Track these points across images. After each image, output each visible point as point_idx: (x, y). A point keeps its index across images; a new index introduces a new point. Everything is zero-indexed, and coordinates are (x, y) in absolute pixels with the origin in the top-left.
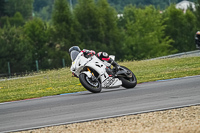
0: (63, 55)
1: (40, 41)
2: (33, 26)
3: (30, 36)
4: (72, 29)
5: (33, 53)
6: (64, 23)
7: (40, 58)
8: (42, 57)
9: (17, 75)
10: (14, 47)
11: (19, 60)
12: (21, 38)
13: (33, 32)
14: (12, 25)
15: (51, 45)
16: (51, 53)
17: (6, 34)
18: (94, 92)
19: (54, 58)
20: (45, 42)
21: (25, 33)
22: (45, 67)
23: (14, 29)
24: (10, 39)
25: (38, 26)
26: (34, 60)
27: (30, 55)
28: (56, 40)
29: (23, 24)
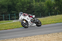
0: (57, 11)
1: (50, 7)
2: (48, 2)
3: (47, 5)
4: (60, 3)
5: (48, 10)
6: (58, 1)
7: (50, 12)
8: (51, 11)
9: (43, 17)
10: (42, 8)
11: (44, 12)
12: (44, 6)
13: (48, 4)
14: (42, 2)
15: (54, 8)
16: (54, 10)
17: (40, 4)
18: (26, 28)
19: (55, 12)
20: (52, 7)
21: (46, 4)
22: (52, 15)
23: (42, 3)
24: (41, 6)
25: (49, 2)
26: (48, 12)
27: (47, 11)
28: (55, 6)
29: (45, 1)
